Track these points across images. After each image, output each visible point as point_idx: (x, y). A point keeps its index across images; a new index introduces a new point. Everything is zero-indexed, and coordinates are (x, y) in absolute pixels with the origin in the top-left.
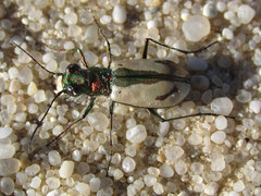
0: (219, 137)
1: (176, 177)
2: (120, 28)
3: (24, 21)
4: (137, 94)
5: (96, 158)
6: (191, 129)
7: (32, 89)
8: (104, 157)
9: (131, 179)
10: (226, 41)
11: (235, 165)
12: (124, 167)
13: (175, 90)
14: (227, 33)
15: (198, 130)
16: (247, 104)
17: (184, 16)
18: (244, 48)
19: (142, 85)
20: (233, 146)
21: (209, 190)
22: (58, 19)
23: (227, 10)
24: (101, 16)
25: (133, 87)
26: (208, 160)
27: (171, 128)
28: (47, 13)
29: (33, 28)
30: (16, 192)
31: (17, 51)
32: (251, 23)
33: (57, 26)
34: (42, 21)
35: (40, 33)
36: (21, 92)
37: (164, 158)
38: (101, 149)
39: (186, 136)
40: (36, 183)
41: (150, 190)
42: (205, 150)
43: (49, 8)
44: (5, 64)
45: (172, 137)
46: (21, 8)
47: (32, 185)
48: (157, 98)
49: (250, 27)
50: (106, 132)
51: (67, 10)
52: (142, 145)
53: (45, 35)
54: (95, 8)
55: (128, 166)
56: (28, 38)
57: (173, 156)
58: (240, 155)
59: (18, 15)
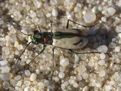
0: (102, 63)
1: (83, 80)
2: (55, 19)
3: (12, 16)
5: (46, 73)
6: (89, 60)
7: (16, 44)
8: (50, 72)
9: (63, 81)
10: (103, 22)
11: (110, 75)
12: (59, 76)
13: (81, 41)
14: (104, 19)
15: (92, 60)
16: (114, 49)
17: (84, 13)
18: (112, 26)
19: (67, 39)
20: (108, 66)
21: (98, 85)
22: (27, 15)
23: (103, 10)
24: (47, 14)
25: (63, 39)
26: (97, 72)
27: (80, 60)
28: (22, 13)
29: (16, 19)
30: (10, 88)
31: (9, 29)
32: (114, 15)
33: (27, 18)
34: (20, 16)
35: (19, 22)
36: (11, 46)
37: (77, 72)
38: (49, 69)
39: (87, 63)
40: (19, 83)
41: (72, 86)
42: (96, 68)
43: (23, 11)
44: (4, 34)
45: (80, 63)
46: (10, 11)
47: (17, 85)
48: (74, 44)
49: (114, 17)
50: (51, 62)
51: (31, 12)
52: (67, 67)
53: (21, 22)
54: (44, 10)
55: (61, 76)
56: (14, 23)
57: (82, 71)
58: (112, 70)
59: (9, 14)
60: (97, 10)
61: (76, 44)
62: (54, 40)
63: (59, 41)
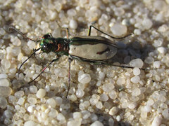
0: (135, 80)
1: (110, 100)
2: (74, 31)
3: (17, 27)
4: (85, 51)
5: (59, 91)
6: (118, 77)
7: (21, 58)
8: (64, 90)
9: (82, 100)
10: (137, 36)
11: (147, 94)
12: (77, 94)
14: (137, 32)
15: (122, 77)
17: (111, 25)
18: (148, 39)
20: (145, 84)
21: (132, 106)
22: (36, 27)
23: (136, 23)
24: (62, 25)
26: (130, 91)
27: (106, 77)
28: (30, 24)
29: (22, 31)
30: (8, 106)
31: (12, 40)
32: (151, 29)
33: (36, 30)
34: (28, 27)
35: (26, 34)
37: (102, 91)
38: (63, 85)
39: (116, 81)
40: (21, 101)
42: (127, 87)
43: (31, 22)
45: (106, 81)
46: (15, 21)
47: (18, 103)
48: (98, 53)
49: (150, 31)
50: (66, 78)
51: (42, 23)
52: (88, 85)
53: (29, 34)
54: (59, 22)
55: (80, 93)
56: (19, 35)
57: (108, 88)
58: (149, 89)
59: (14, 24)
60: (128, 22)
61: (100, 53)
62: (71, 47)
63: (78, 48)
